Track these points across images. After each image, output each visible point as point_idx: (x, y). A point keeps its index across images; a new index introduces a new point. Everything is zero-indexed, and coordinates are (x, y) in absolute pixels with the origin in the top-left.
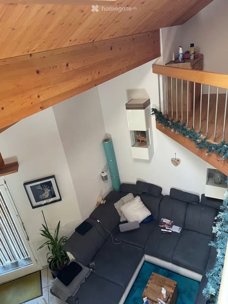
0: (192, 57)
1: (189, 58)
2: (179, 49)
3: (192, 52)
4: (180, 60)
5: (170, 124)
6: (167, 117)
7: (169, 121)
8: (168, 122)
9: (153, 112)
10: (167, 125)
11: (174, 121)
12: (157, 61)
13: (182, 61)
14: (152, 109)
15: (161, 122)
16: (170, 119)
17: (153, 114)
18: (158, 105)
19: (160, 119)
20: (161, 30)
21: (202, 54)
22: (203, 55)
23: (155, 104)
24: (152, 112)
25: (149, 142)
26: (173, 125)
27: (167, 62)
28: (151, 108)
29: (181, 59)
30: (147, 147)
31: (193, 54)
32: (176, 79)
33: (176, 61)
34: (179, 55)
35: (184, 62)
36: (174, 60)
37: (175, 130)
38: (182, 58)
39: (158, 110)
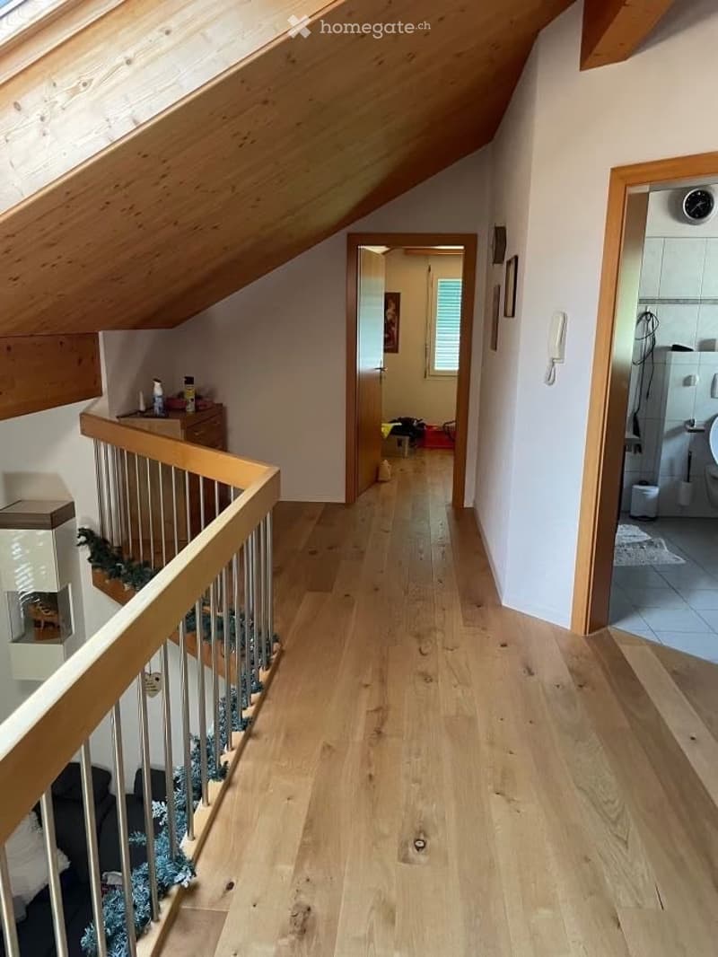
0: (190, 408)
1: (184, 410)
2: (154, 385)
3: (190, 396)
4: (157, 410)
5: (124, 571)
6: (118, 552)
7: (122, 563)
8: (118, 564)
9: (83, 539)
10: (117, 574)
11: (135, 564)
12: (93, 404)
13: (163, 415)
14: (80, 530)
15: (99, 564)
16: (126, 557)
17: (81, 544)
18: (97, 520)
19: (99, 557)
20: (100, 333)
21: (221, 404)
22: (224, 404)
23: (87, 515)
24: (79, 537)
25: (70, 626)
26: (132, 572)
27: (122, 413)
28: (78, 527)
29: (160, 408)
30: (61, 643)
31: (192, 400)
32: (145, 458)
33: (149, 413)
34: (154, 399)
35: (166, 417)
36: (142, 408)
37: (135, 586)
38: (161, 406)
39: (98, 532)
